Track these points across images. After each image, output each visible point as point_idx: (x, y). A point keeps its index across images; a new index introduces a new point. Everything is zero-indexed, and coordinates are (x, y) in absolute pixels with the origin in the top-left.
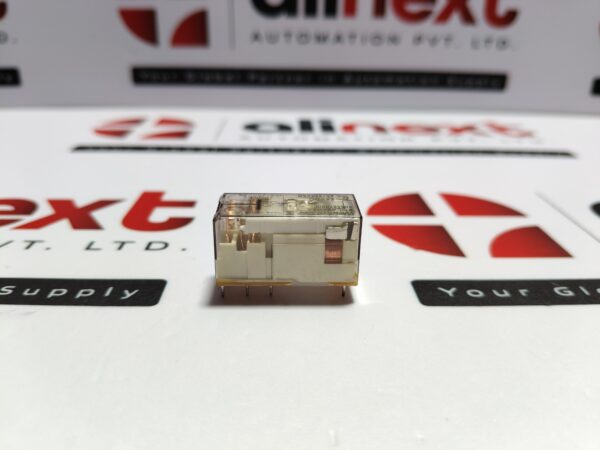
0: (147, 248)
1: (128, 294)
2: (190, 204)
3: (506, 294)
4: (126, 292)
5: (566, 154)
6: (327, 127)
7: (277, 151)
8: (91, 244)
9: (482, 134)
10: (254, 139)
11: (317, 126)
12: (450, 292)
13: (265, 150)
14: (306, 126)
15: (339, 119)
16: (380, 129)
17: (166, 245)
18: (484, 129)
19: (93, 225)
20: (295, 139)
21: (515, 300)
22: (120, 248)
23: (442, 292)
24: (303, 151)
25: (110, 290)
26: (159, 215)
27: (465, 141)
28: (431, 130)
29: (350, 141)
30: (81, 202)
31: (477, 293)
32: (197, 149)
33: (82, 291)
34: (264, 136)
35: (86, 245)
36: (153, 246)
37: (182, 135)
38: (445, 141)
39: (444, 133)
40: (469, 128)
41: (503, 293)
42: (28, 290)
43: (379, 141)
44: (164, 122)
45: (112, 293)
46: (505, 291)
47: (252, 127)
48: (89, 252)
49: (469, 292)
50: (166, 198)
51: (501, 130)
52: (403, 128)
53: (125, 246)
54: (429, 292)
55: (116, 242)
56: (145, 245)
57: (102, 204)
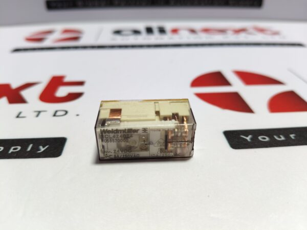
0: (55, 115)
1: (42, 149)
2: (81, 83)
4: (41, 147)
6: (162, 31)
7: (133, 46)
8: (20, 113)
9: (251, 33)
11: (156, 31)
12: (248, 138)
13: (126, 47)
14: (149, 30)
16: (193, 31)
17: (66, 112)
19: (22, 100)
20: (143, 39)
22: (37, 116)
23: (243, 139)
24: (149, 46)
25: (30, 146)
26: (62, 92)
28: (222, 31)
29: (176, 39)
31: (265, 138)
33: (13, 148)
35: (16, 114)
36: (58, 114)
37: (76, 39)
39: (230, 33)
40: (243, 30)
43: (193, 39)
44: (66, 32)
45: (32, 149)
46: (281, 136)
47: (118, 32)
48: (18, 119)
49: (260, 138)
50: (66, 80)
51: (261, 31)
52: (206, 30)
53: (42, 114)
55: (35, 112)
56: (53, 113)
57: (28, 86)
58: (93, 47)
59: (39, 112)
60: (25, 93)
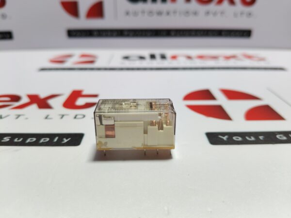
0: (75, 118)
1: (65, 140)
2: (96, 96)
3: (253, 139)
5: (281, 69)
6: (163, 57)
7: (138, 69)
8: (48, 116)
9: (240, 60)
10: (127, 64)
11: (158, 57)
12: (225, 138)
13: (133, 69)
14: (153, 57)
15: (169, 53)
16: (189, 58)
17: (84, 116)
18: (241, 57)
19: (48, 107)
20: (147, 63)
21: (257, 142)
22: (62, 118)
23: (221, 138)
24: (151, 69)
25: (57, 138)
26: (81, 101)
27: (232, 63)
28: (215, 58)
29: (174, 64)
30: (43, 95)
31: (238, 138)
32: (99, 69)
33: (43, 139)
34: (132, 62)
35: (45, 117)
36: (78, 117)
38: (222, 63)
39: (221, 59)
40: (234, 57)
41: (251, 138)
42: (17, 139)
43: (189, 64)
44: (83, 56)
45: (58, 140)
47: (126, 58)
48: (46, 120)
49: (234, 138)
50: (84, 93)
51: (249, 57)
52: (201, 57)
53: (65, 117)
54: (214, 138)
55: (60, 115)
56: (74, 116)
57: (53, 96)
58: (106, 69)
59: (63, 116)
60: (51, 102)
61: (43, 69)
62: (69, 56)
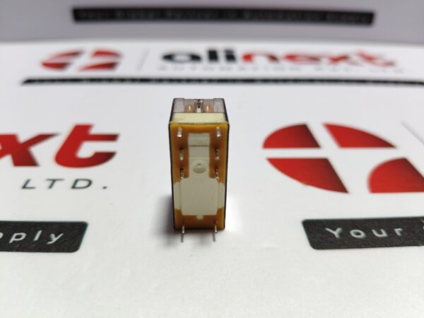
0: (74, 187)
1: (54, 239)
2: (112, 138)
3: (384, 234)
4: (53, 236)
6: (230, 57)
8: (28, 181)
9: (354, 63)
10: (171, 70)
11: (222, 56)
12: (336, 233)
15: (240, 48)
16: (273, 58)
17: (90, 183)
18: (355, 58)
19: (28, 161)
20: (204, 69)
22: (51, 187)
23: (330, 233)
24: (211, 81)
25: (39, 233)
26: (87, 150)
27: (342, 71)
28: (314, 59)
29: (248, 71)
30: (23, 137)
31: (358, 234)
32: (122, 80)
33: (16, 235)
34: (179, 66)
35: (22, 183)
36: (80, 184)
37: (110, 66)
38: (326, 70)
39: (325, 61)
40: (343, 58)
41: (380, 233)
43: (272, 70)
44: (99, 53)
45: (41, 236)
46: (382, 231)
47: (169, 57)
48: (25, 190)
49: (352, 233)
50: (94, 131)
51: (369, 59)
52: (291, 57)
53: (57, 184)
54: (318, 233)
55: (49, 180)
56: (71, 183)
58: (134, 80)
59: (54, 181)
60: (36, 151)
61: (30, 81)
62: (75, 54)
